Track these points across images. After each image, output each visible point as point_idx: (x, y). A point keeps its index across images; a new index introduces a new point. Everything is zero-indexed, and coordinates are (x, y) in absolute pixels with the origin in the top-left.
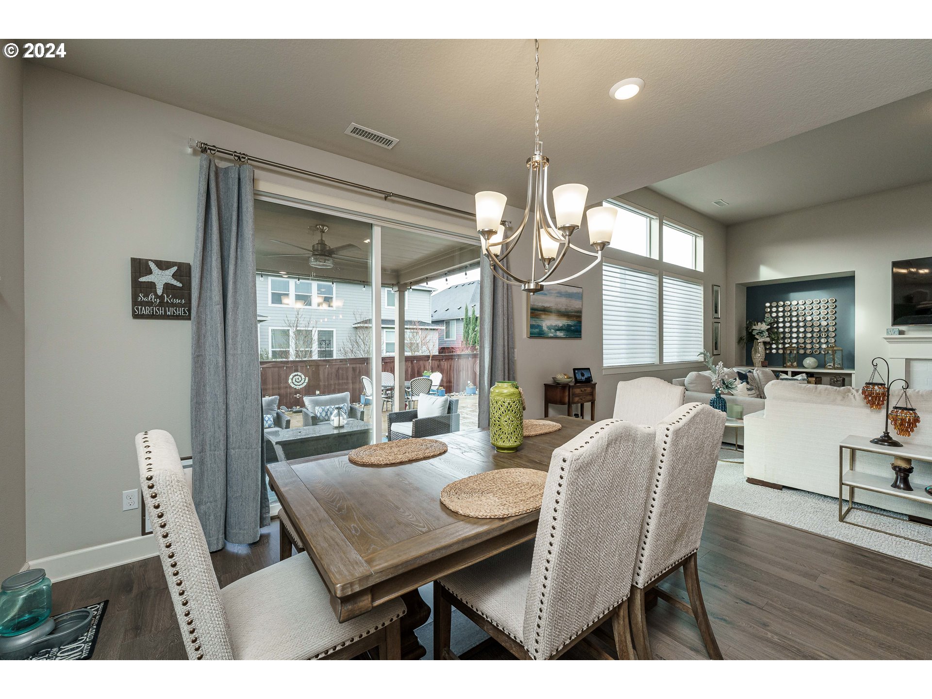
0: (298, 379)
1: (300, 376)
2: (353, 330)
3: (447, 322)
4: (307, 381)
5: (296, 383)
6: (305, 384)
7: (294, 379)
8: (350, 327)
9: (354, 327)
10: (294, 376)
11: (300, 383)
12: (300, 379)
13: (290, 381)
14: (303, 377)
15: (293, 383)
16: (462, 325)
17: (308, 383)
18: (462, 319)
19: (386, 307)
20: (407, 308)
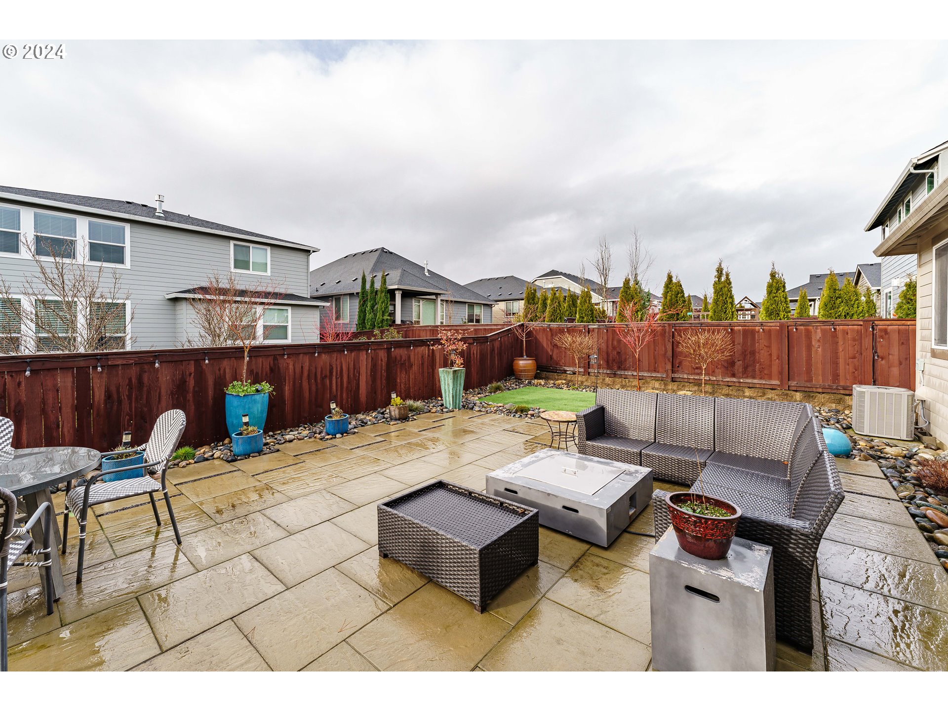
2: (169, 303)
3: (336, 298)
8: (161, 298)
9: (168, 299)
16: (356, 303)
18: (358, 293)
19: (233, 270)
20: (269, 273)
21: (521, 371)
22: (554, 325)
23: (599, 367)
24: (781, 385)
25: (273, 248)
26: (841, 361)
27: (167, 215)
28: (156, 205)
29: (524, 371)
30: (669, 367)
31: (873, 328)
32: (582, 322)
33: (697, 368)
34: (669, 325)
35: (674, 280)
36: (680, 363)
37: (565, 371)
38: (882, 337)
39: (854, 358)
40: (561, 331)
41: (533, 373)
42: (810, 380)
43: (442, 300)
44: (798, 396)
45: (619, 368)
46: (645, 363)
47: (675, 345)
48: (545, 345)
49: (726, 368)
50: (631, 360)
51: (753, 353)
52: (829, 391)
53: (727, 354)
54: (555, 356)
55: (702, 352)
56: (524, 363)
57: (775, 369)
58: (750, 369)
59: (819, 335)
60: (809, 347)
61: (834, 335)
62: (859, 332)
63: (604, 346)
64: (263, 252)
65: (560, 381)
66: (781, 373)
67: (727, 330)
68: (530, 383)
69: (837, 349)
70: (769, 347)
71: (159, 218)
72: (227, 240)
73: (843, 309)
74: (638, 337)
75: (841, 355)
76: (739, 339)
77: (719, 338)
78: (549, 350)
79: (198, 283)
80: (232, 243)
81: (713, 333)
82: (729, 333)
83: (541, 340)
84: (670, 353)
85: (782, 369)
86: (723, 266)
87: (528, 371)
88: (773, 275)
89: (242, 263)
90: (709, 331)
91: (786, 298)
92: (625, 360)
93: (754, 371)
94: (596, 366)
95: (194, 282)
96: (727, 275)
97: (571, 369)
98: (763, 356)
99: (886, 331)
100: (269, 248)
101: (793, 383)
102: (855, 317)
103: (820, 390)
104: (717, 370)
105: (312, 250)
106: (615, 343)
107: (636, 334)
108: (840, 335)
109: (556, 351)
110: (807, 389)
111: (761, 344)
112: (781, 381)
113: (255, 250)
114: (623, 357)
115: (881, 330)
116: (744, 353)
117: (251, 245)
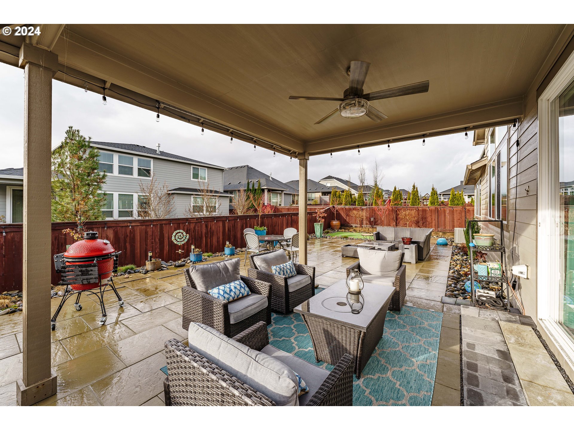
0: (180, 236)
1: (182, 233)
4: (188, 237)
5: (179, 240)
6: (186, 240)
7: (177, 237)
9: (168, 194)
10: (177, 234)
11: (183, 239)
12: (182, 235)
13: (173, 238)
14: (184, 233)
15: (176, 239)
17: (189, 240)
19: (192, 179)
20: (206, 181)
21: (334, 226)
22: (347, 207)
23: (366, 224)
24: (435, 230)
25: (208, 169)
26: (455, 221)
27: (162, 153)
28: (157, 149)
29: (336, 226)
30: (395, 223)
31: (465, 209)
32: (359, 205)
33: (405, 224)
34: (395, 207)
35: (397, 189)
36: (399, 222)
37: (352, 226)
38: (468, 212)
39: (459, 220)
40: (350, 209)
41: (339, 227)
42: (445, 228)
43: (284, 194)
44: (441, 233)
45: (375, 225)
46: (385, 222)
47: (397, 215)
48: (343, 215)
49: (416, 224)
50: (379, 221)
51: (426, 218)
52: (451, 231)
53: (416, 218)
54: (347, 220)
55: (407, 218)
56: (335, 223)
57: (433, 224)
58: (425, 224)
59: (448, 211)
60: (445, 216)
61: (453, 211)
62: (461, 210)
63: (368, 216)
64: (204, 170)
65: (351, 230)
66: (435, 225)
67: (416, 209)
68: (338, 231)
69: (454, 216)
70: (431, 216)
71: (158, 155)
72: (189, 166)
73: (456, 202)
74: (383, 212)
75: (455, 219)
76: (421, 213)
77: (413, 212)
78: (345, 218)
79: (178, 186)
80: (192, 166)
81: (411, 210)
82: (417, 211)
83: (341, 213)
84: (395, 218)
85: (436, 224)
86: (415, 185)
87: (337, 226)
88: (433, 189)
89: (196, 176)
90: (410, 210)
91: (437, 198)
92: (377, 221)
93: (426, 225)
94: (365, 224)
95: (177, 185)
96: (417, 188)
97: (355, 225)
98: (429, 219)
99: (469, 210)
100: (206, 169)
101: (439, 229)
102: (460, 205)
103: (448, 231)
104: (412, 225)
105: (225, 169)
106: (373, 214)
107: (383, 211)
108: (455, 212)
109: (348, 218)
110: (444, 231)
111: (428, 215)
112: (435, 228)
113: (201, 170)
114: (377, 220)
115: (467, 210)
116: (422, 218)
117: (199, 167)
